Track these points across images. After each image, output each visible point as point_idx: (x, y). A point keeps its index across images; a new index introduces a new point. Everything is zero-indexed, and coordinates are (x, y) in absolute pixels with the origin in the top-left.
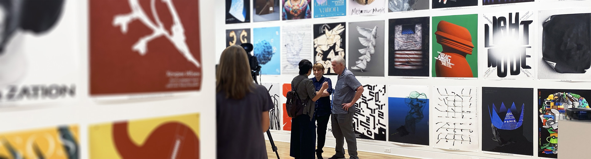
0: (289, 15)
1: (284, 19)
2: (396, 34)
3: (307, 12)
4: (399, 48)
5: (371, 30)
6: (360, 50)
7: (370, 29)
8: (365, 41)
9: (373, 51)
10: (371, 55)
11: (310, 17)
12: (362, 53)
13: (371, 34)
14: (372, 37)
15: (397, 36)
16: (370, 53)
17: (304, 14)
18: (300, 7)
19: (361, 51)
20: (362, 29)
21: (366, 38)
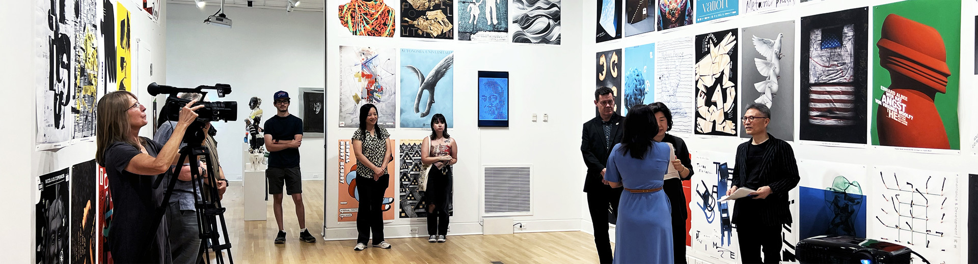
0: (666, 23)
1: (659, 29)
2: (812, 49)
3: (687, 13)
4: (816, 78)
5: (773, 41)
6: (756, 85)
7: (771, 40)
8: (764, 65)
9: (775, 87)
10: (772, 94)
11: (691, 22)
12: (759, 90)
13: (772, 50)
14: (774, 56)
15: (813, 54)
16: (771, 90)
17: (682, 18)
19: (759, 86)
20: (760, 40)
21: (765, 58)
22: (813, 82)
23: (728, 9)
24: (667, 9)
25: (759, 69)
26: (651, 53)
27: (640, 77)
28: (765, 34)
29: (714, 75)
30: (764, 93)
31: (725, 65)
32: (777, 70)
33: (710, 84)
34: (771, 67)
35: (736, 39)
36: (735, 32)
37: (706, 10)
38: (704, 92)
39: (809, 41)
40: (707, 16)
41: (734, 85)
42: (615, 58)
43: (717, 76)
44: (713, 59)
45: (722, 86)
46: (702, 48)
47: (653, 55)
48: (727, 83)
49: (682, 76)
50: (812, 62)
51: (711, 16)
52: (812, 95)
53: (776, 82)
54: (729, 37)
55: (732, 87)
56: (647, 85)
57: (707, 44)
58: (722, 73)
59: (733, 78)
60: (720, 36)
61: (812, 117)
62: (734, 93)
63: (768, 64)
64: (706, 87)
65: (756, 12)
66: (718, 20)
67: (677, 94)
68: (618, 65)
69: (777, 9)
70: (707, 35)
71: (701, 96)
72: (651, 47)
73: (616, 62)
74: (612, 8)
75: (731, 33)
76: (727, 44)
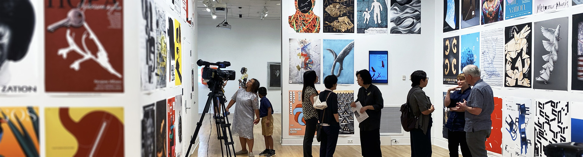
0: (486, 20)
1: (482, 24)
2: (579, 34)
3: (499, 14)
4: (582, 52)
5: (554, 30)
6: (543, 57)
7: (552, 29)
8: (549, 45)
9: (555, 58)
10: (553, 62)
11: (502, 19)
12: (545, 60)
13: (553, 35)
14: (555, 39)
15: (580, 37)
16: (553, 59)
17: (497, 16)
18: (494, 9)
19: (545, 57)
20: (545, 29)
21: (549, 40)
22: (580, 54)
23: (525, 11)
24: (487, 12)
25: (545, 47)
26: (477, 38)
27: (470, 53)
28: (549, 25)
29: (516, 51)
30: (549, 62)
31: (524, 44)
32: (557, 48)
33: (514, 56)
34: (553, 46)
35: (531, 29)
36: (530, 25)
37: (512, 12)
38: (510, 62)
39: (578, 29)
40: (512, 16)
41: (529, 57)
42: (455, 41)
43: (519, 52)
44: (516, 41)
45: (521, 57)
46: (509, 34)
47: (479, 39)
48: (525, 56)
49: (496, 52)
50: (579, 42)
51: (514, 15)
52: (579, 62)
53: (556, 54)
54: (526, 28)
55: (528, 58)
56: (475, 57)
57: (512, 32)
58: (522, 50)
59: (529, 53)
60: (520, 27)
61: (580, 76)
62: (529, 62)
63: (551, 44)
64: (511, 58)
65: (543, 12)
66: (519, 18)
67: (494, 63)
68: (457, 46)
69: (557, 10)
70: (513, 26)
71: (508, 64)
72: (477, 34)
73: (456, 44)
74: (453, 12)
75: (527, 26)
76: (524, 32)
